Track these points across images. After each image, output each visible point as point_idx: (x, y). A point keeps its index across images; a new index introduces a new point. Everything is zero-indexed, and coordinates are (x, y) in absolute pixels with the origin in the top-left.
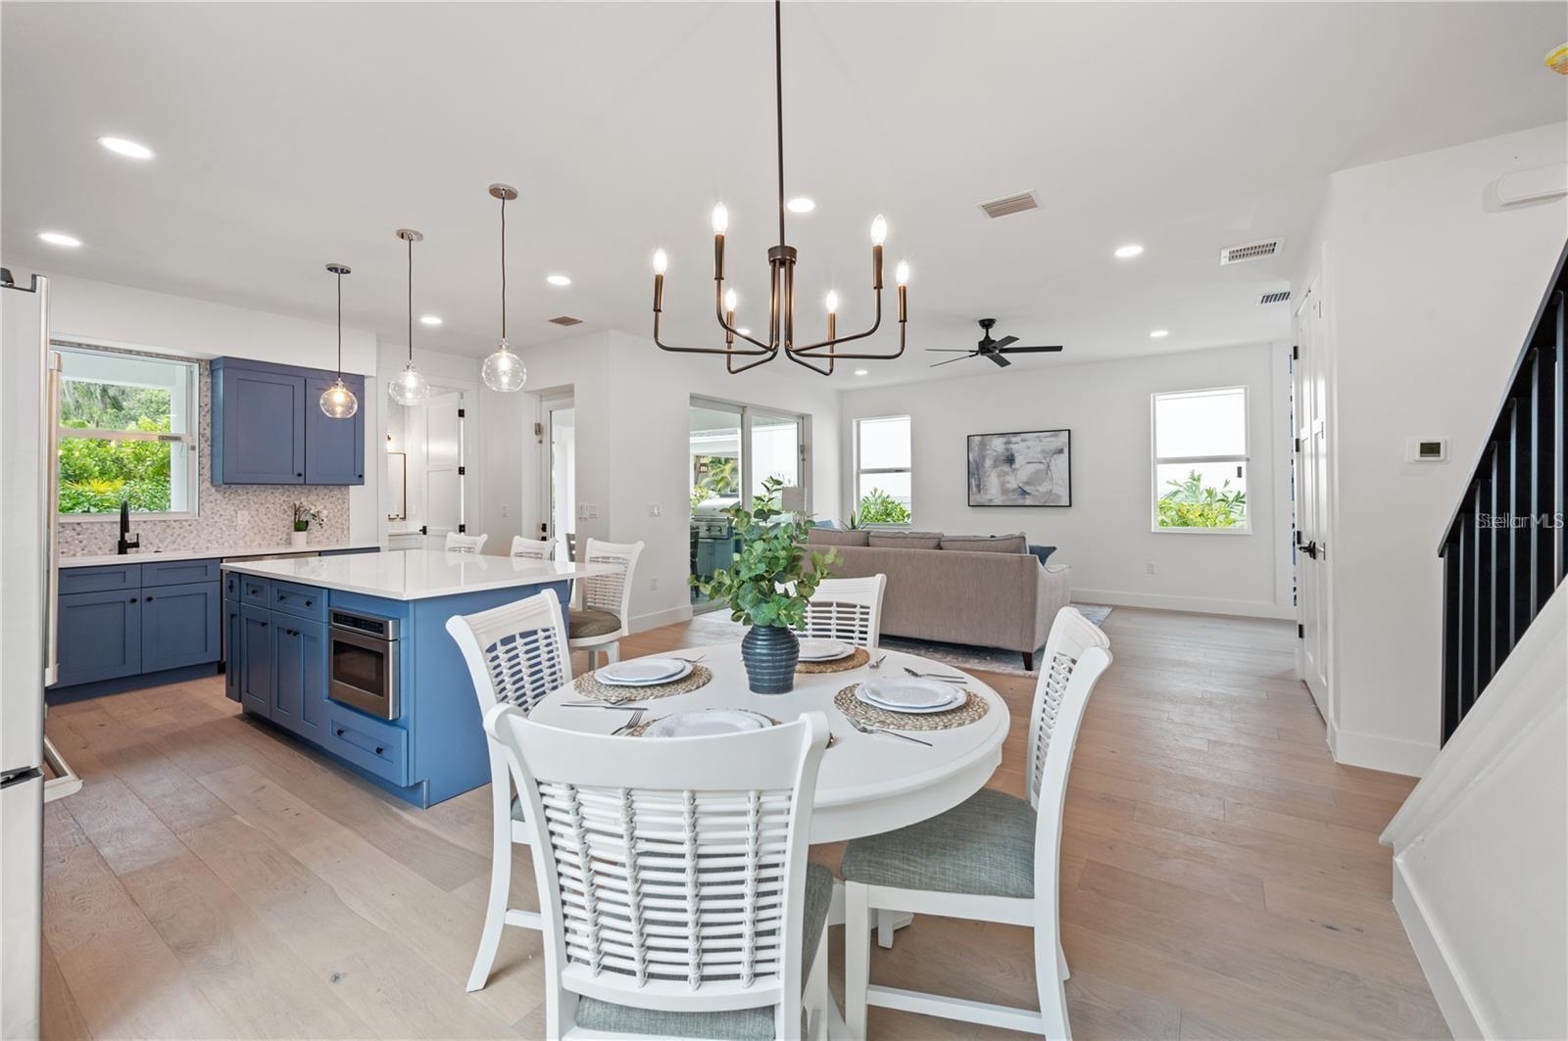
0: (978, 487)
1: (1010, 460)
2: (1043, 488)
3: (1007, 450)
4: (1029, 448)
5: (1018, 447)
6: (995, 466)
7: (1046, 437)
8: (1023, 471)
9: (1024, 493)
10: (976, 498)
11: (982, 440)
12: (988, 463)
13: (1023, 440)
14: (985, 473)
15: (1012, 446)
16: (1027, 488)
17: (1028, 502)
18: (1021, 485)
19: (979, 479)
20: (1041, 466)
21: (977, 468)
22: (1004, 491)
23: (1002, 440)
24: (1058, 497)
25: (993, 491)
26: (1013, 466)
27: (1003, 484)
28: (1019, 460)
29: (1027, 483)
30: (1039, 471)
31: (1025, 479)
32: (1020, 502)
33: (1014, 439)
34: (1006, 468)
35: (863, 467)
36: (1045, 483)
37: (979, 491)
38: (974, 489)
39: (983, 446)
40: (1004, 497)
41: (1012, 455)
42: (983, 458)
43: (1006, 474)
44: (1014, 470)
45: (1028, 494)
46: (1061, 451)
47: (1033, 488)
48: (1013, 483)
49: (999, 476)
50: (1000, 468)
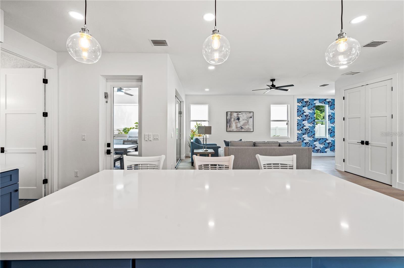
0: (230, 126)
1: (238, 119)
2: (247, 127)
3: (238, 116)
4: (243, 116)
5: (240, 116)
6: (234, 121)
7: (247, 113)
8: (242, 122)
9: (242, 128)
10: (229, 129)
11: (231, 113)
12: (232, 120)
13: (242, 114)
14: (231, 122)
15: (239, 115)
16: (243, 127)
17: (243, 130)
18: (241, 126)
19: (230, 124)
20: (246, 121)
21: (229, 121)
22: (237, 127)
23: (236, 113)
24: (250, 129)
25: (234, 127)
26: (239, 121)
27: (236, 125)
28: (241, 119)
29: (242, 125)
30: (245, 122)
31: (242, 124)
32: (241, 130)
33: (239, 113)
34: (237, 121)
35: (191, 119)
36: (247, 126)
37: (230, 127)
38: (228, 127)
39: (231, 115)
40: (236, 129)
41: (239, 118)
42: (231, 118)
43: (237, 123)
44: (239, 122)
45: (243, 128)
46: (251, 117)
47: (244, 127)
48: (239, 125)
49: (235, 123)
50: (236, 121)
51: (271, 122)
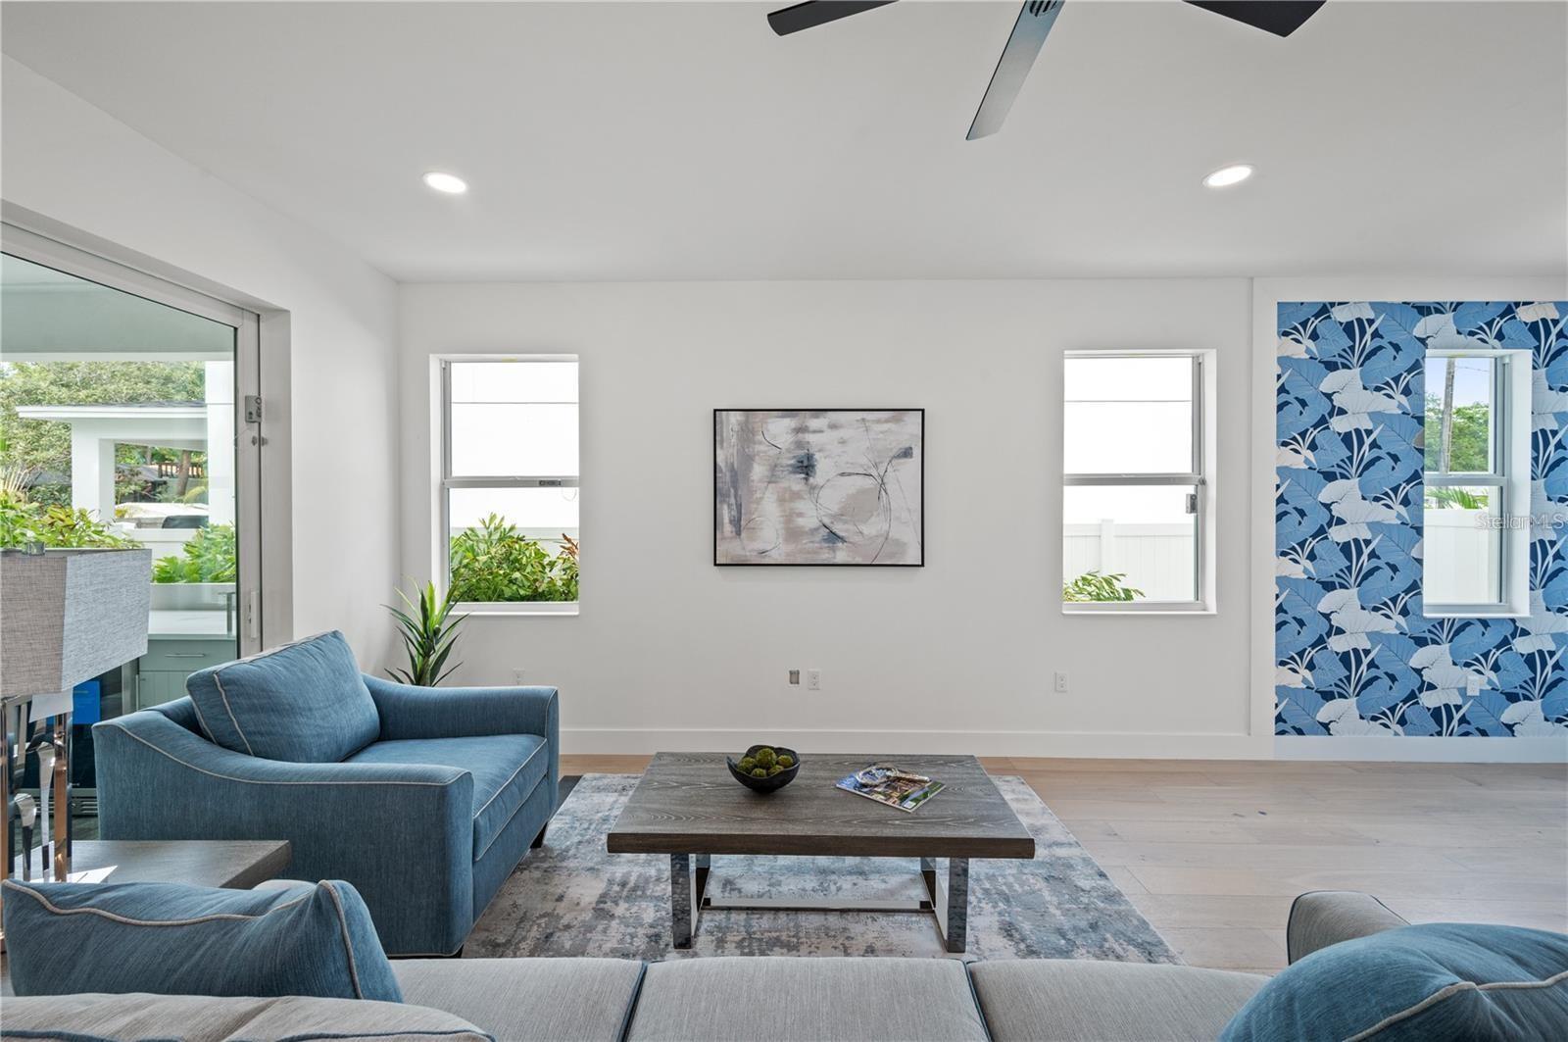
0: (737, 523)
1: (805, 466)
2: (872, 528)
3: (799, 445)
4: (843, 442)
5: (821, 438)
6: (772, 479)
7: (879, 421)
8: (832, 492)
9: (833, 537)
10: (729, 549)
11: (747, 422)
12: (758, 471)
13: (833, 426)
14: (751, 492)
15: (810, 438)
16: (838, 528)
17: (841, 557)
18: (827, 521)
19: (739, 507)
20: (869, 483)
21: (735, 483)
22: (793, 534)
23: (789, 423)
24: (900, 545)
25: (768, 536)
26: (811, 480)
27: (789, 518)
28: (823, 468)
29: (838, 517)
30: (863, 492)
31: (835, 508)
32: (825, 556)
33: (815, 423)
34: (796, 482)
35: (458, 470)
36: (873, 519)
37: (738, 533)
38: (727, 528)
39: (747, 434)
40: (791, 547)
41: (810, 457)
42: (748, 459)
43: (796, 496)
44: (813, 488)
45: (842, 539)
46: (907, 453)
47: (851, 527)
48: (810, 517)
49: (781, 501)
50: (784, 484)
51: (1069, 491)
